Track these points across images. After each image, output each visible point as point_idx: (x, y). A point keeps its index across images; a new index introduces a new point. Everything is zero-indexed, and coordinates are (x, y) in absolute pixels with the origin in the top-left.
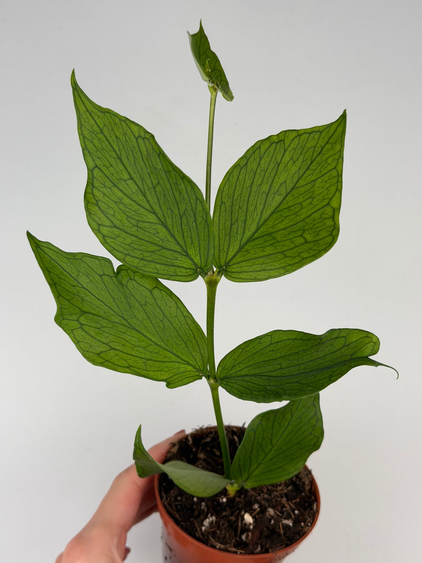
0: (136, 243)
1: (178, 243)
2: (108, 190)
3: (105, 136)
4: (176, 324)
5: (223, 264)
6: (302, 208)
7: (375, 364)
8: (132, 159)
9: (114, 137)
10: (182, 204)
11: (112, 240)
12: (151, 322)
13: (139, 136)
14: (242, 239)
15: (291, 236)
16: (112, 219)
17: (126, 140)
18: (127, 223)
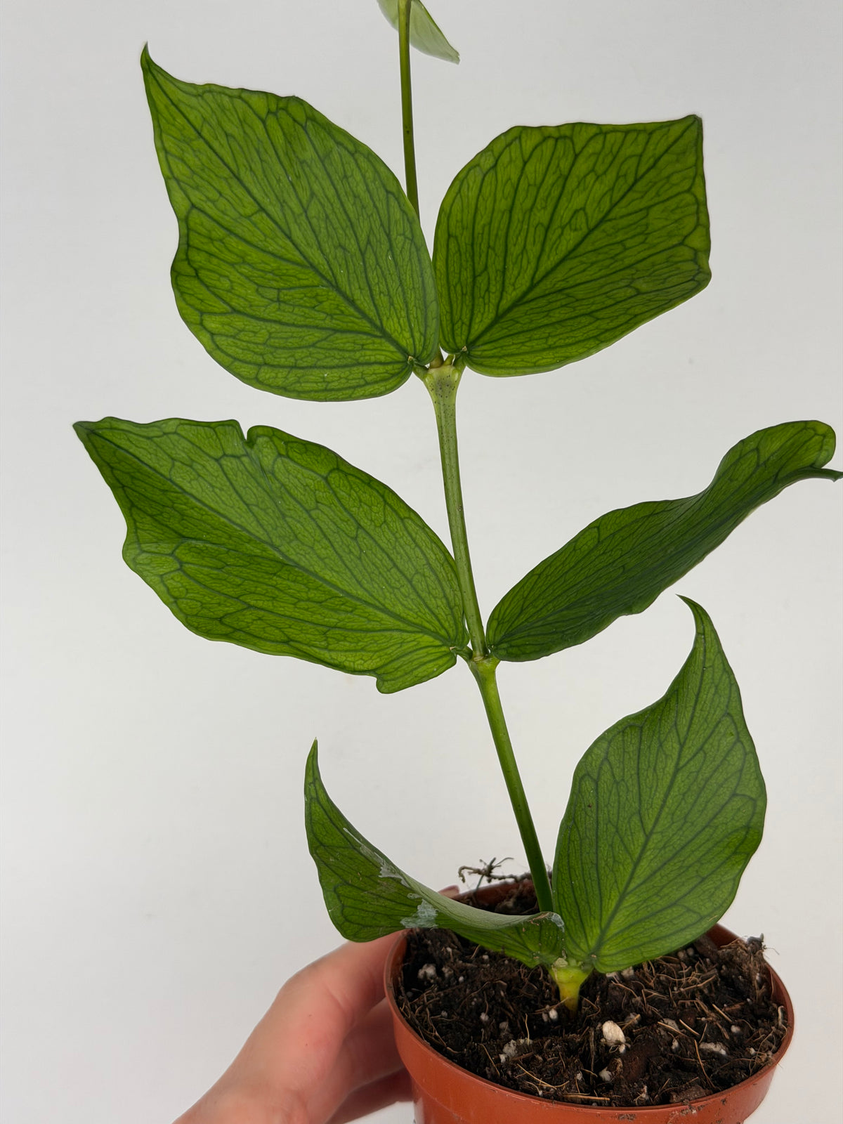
0: (279, 335)
2: (217, 244)
4: (385, 540)
5: (462, 344)
8: (257, 167)
9: (224, 136)
10: (362, 224)
11: (230, 340)
12: (332, 546)
13: (268, 113)
14: (499, 302)
15: (606, 289)
16: (227, 296)
17: (246, 134)
18: (257, 300)
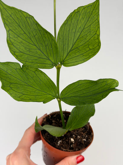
0: (29, 57)
1: (45, 56)
2: (16, 38)
3: (12, 18)
4: (45, 82)
5: (62, 61)
6: (87, 36)
7: (118, 90)
9: (16, 18)
10: (46, 42)
11: (20, 57)
12: (36, 83)
13: (27, 17)
14: (68, 51)
15: (85, 48)
16: (19, 49)
17: (22, 19)
18: (25, 50)
